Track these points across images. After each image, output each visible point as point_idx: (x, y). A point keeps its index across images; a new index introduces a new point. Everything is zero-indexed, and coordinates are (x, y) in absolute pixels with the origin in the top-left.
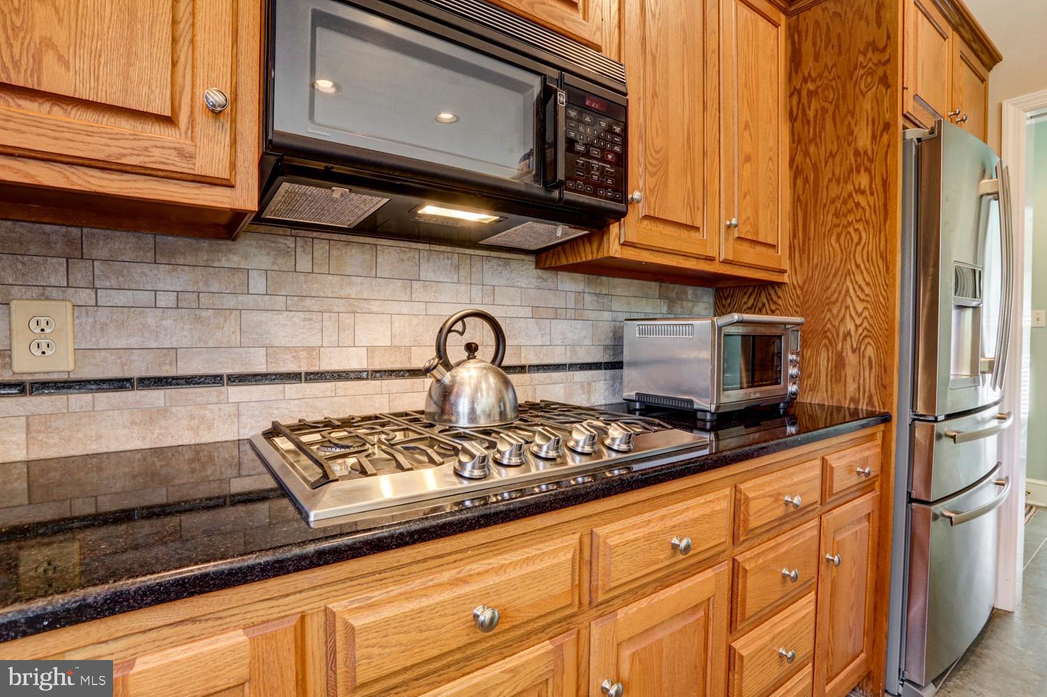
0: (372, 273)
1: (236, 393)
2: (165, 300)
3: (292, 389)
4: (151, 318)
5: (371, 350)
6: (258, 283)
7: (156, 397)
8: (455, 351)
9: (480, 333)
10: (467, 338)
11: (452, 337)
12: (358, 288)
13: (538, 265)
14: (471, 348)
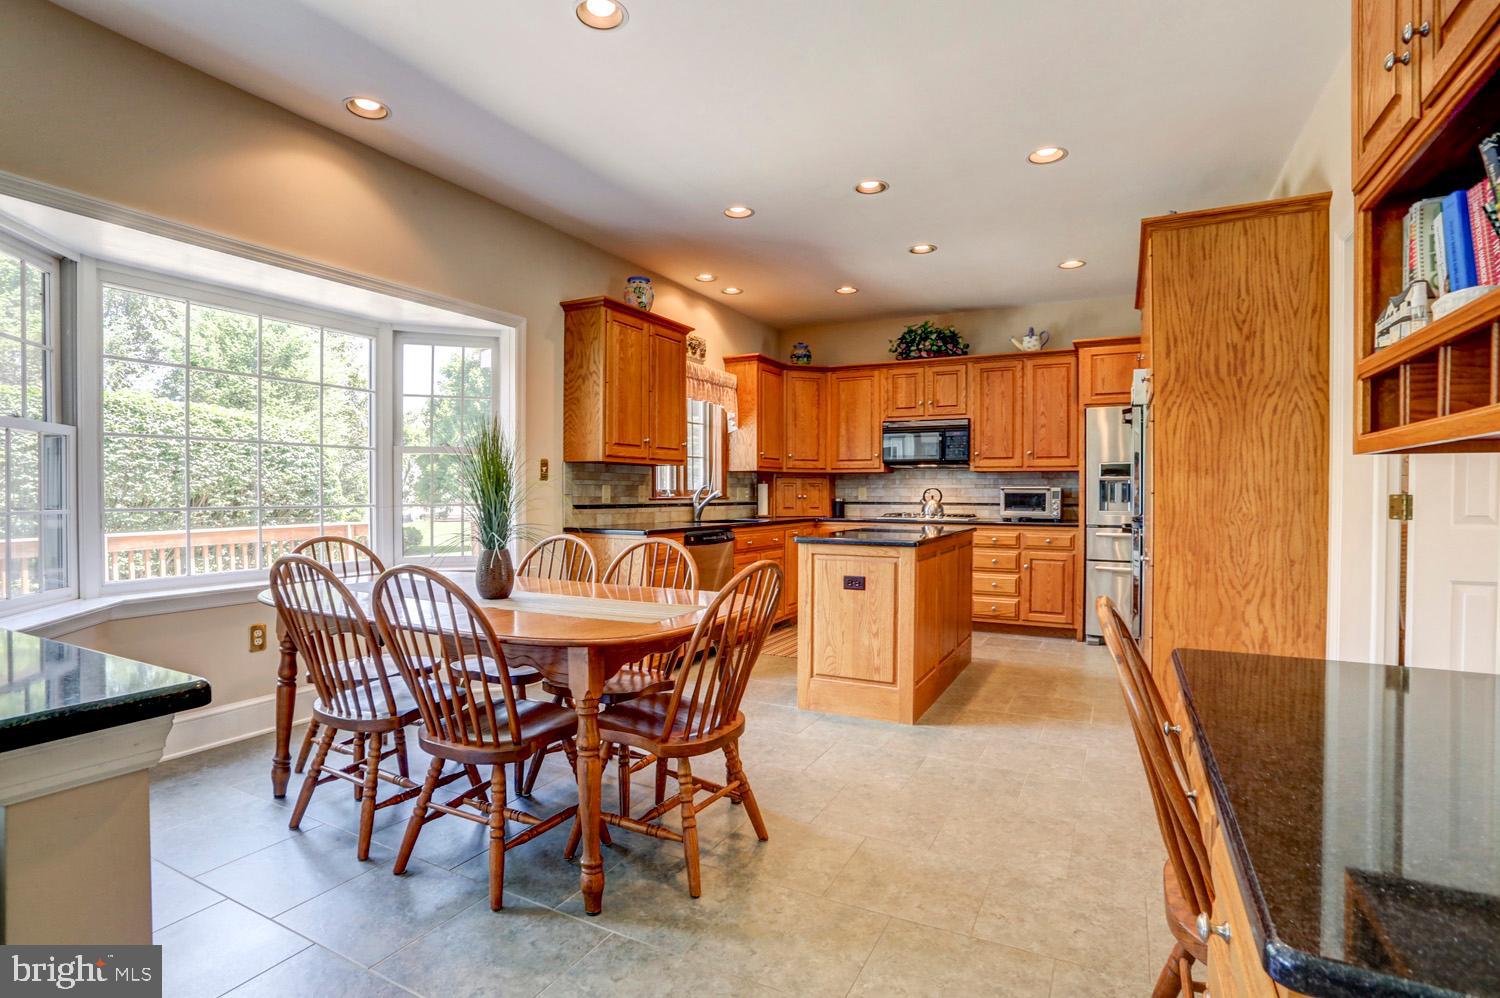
0: (923, 478)
2: (881, 486)
4: (879, 490)
5: (915, 497)
6: (898, 482)
7: (879, 506)
9: (936, 494)
10: (932, 494)
11: (927, 494)
14: (932, 496)
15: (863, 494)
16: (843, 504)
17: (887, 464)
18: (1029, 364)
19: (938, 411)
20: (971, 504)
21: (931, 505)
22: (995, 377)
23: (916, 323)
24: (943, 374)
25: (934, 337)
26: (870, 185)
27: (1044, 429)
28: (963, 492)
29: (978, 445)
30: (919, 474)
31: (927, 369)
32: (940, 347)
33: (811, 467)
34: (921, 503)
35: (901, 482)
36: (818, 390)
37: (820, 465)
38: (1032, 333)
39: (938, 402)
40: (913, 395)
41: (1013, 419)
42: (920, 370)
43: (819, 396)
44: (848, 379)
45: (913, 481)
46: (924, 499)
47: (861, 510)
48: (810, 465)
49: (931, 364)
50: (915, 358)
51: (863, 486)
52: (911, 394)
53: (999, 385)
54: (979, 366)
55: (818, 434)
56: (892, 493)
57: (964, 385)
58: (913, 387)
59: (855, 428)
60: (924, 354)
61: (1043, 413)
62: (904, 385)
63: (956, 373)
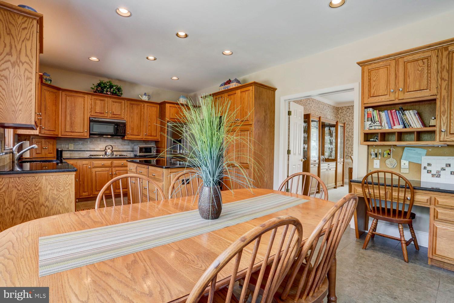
0: (100, 141)
1: (87, 152)
2: (81, 144)
3: (92, 152)
4: (79, 145)
5: (100, 149)
6: (89, 142)
7: (80, 152)
8: (107, 148)
9: (111, 148)
10: (109, 147)
11: (107, 147)
12: (99, 142)
13: (122, 139)
14: (109, 148)
15: (71, 147)
16: (61, 151)
17: (90, 134)
18: (146, 104)
19: (113, 116)
20: (119, 151)
21: (109, 152)
22: (135, 107)
23: (105, 80)
24: (116, 102)
25: (115, 87)
26: (182, 34)
27: (150, 127)
28: (116, 147)
29: (129, 131)
30: (102, 139)
31: (109, 99)
32: (116, 92)
33: (52, 134)
34: (104, 151)
35: (90, 143)
36: (56, 98)
37: (56, 133)
38: (145, 94)
39: (113, 112)
40: (103, 109)
41: (141, 123)
42: (106, 99)
43: (56, 100)
44: (71, 96)
45: (96, 142)
46: (106, 149)
47: (70, 154)
48: (52, 133)
49: (110, 97)
50: (105, 94)
51: (71, 143)
52: (102, 107)
53: (136, 110)
54: (129, 102)
55: (55, 119)
56: (86, 146)
57: (124, 108)
58: (103, 105)
59: (75, 118)
60: (109, 93)
61: (149, 122)
62: (99, 103)
63: (121, 103)
